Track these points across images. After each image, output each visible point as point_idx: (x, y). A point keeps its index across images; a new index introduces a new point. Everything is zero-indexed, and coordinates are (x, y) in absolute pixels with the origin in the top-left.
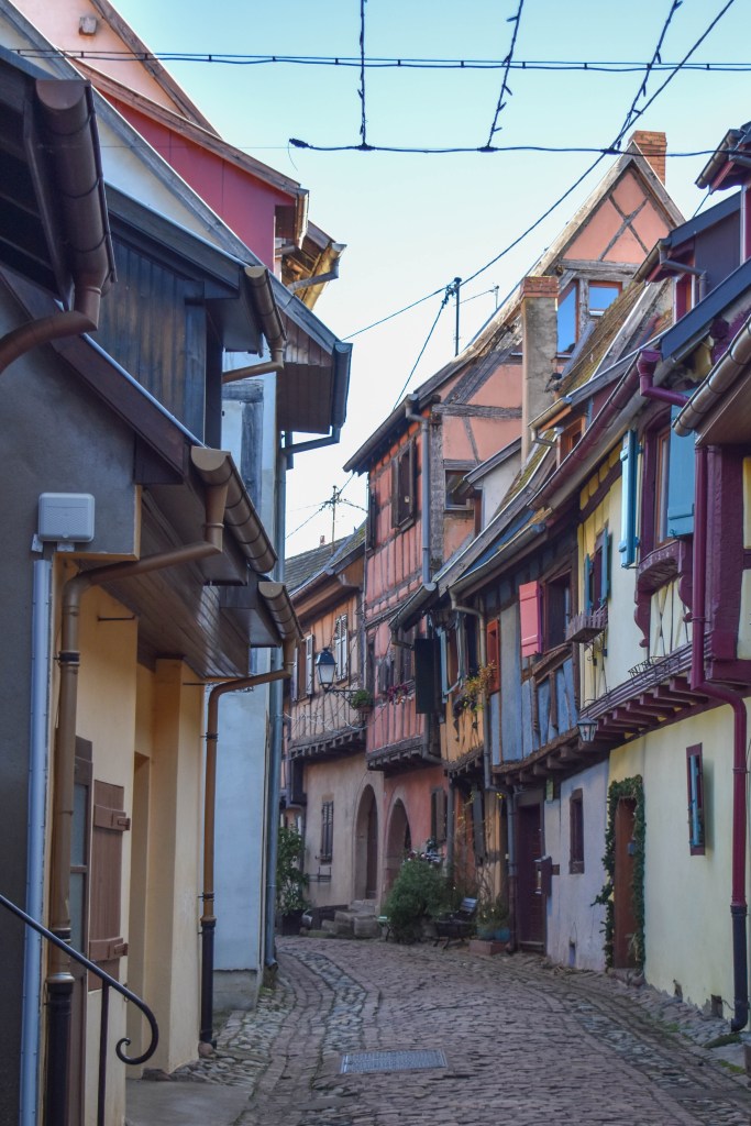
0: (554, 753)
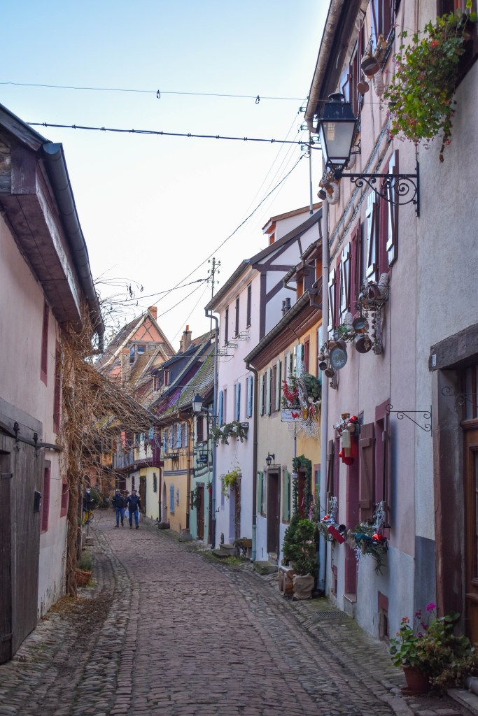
0: (129, 468)
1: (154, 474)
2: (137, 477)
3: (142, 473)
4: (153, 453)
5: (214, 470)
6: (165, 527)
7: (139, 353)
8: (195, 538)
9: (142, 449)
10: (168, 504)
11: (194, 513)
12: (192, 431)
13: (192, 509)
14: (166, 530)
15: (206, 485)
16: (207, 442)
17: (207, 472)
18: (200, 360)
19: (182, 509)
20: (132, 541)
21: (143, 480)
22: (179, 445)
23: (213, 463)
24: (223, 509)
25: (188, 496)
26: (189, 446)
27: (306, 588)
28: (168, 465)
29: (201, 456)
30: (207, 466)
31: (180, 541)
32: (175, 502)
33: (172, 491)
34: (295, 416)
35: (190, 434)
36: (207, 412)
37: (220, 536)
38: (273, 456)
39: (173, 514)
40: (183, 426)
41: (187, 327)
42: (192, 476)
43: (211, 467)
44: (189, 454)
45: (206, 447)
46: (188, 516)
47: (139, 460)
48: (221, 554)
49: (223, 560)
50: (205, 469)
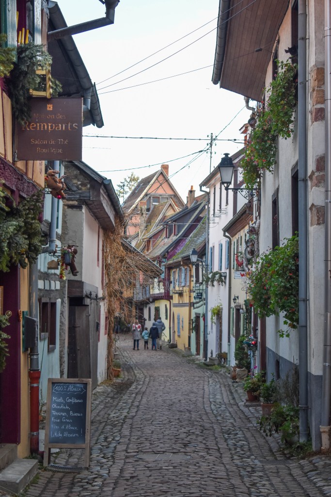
0: (146, 300)
1: (166, 305)
2: (153, 307)
3: (157, 304)
4: (165, 289)
5: (206, 304)
6: (173, 346)
7: (154, 203)
8: (194, 354)
9: (156, 285)
10: (176, 329)
11: (193, 335)
12: (192, 274)
13: (193, 332)
14: (174, 349)
15: (201, 315)
16: (202, 283)
17: (202, 305)
18: (201, 215)
19: (185, 333)
20: (148, 356)
21: (157, 310)
22: (183, 284)
23: (206, 299)
24: (212, 332)
25: (190, 323)
26: (190, 286)
27: (243, 376)
28: (176, 299)
29: (197, 293)
30: (202, 301)
31: (183, 356)
32: (181, 327)
33: (179, 319)
34: (242, 275)
35: (191, 276)
36: (202, 262)
37: (210, 352)
38: (238, 297)
39: (179, 336)
40: (186, 269)
41: (192, 187)
42: (192, 308)
43: (205, 302)
44: (190, 291)
45: (201, 287)
46: (189, 338)
47: (154, 294)
48: (210, 364)
49: (210, 367)
50: (201, 303)
